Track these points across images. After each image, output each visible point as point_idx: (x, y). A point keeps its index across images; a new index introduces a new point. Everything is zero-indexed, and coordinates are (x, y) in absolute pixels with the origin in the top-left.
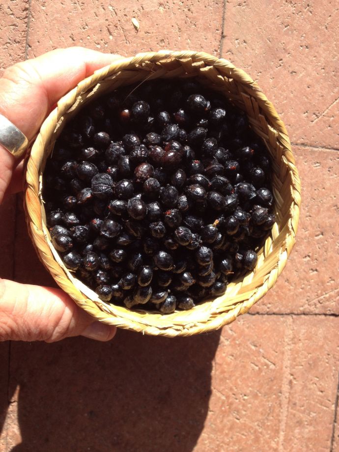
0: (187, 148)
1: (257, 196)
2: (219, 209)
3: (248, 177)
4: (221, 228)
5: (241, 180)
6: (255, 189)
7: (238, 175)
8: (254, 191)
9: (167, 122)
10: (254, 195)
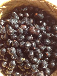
0: (41, 35)
1: (46, 69)
2: (29, 57)
3: (49, 62)
4: (24, 62)
5: (46, 61)
6: (47, 66)
7: (48, 59)
8: (46, 67)
9: (43, 26)
10: (45, 68)
